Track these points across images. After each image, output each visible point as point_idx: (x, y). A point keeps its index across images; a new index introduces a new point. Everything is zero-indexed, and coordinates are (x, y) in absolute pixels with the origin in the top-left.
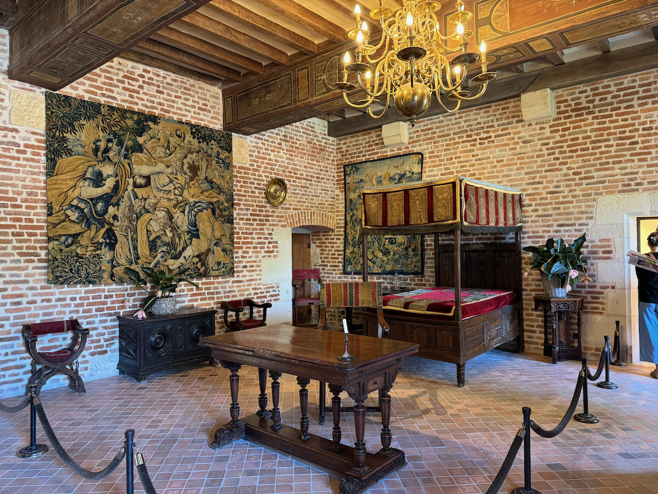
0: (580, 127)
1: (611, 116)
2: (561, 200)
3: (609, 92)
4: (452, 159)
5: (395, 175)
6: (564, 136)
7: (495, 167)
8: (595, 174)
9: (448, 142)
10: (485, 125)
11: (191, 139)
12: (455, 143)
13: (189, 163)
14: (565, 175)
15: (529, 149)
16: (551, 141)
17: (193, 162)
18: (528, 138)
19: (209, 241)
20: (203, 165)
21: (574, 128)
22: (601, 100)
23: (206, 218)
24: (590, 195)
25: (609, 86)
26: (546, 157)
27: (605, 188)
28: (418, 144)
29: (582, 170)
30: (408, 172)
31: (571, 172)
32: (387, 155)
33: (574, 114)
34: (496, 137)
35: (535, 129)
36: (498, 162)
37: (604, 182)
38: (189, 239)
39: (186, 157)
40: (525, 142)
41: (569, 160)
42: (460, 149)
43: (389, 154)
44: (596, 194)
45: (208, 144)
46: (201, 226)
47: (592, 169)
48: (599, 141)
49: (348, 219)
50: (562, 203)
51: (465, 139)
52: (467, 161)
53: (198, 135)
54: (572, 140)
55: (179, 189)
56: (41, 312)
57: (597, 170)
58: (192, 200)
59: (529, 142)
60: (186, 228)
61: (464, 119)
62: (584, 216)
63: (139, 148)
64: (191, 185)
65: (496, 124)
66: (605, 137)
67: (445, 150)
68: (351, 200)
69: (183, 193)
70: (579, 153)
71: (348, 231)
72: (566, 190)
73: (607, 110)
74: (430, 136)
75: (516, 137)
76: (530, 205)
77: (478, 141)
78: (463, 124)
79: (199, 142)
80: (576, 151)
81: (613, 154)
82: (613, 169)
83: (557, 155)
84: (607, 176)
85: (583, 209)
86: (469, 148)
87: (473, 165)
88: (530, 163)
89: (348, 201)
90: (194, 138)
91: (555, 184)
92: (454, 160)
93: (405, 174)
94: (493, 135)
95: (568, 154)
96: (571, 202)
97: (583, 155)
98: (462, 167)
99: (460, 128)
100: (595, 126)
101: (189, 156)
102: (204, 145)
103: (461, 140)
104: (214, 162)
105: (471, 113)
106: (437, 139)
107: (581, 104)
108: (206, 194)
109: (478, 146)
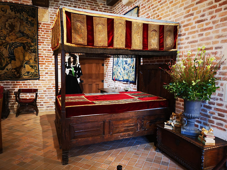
4: (150, 7)
7: (169, 7)
11: (10, 12)
13: (9, 24)
17: (12, 23)
19: (22, 62)
20: (18, 24)
23: (20, 51)
36: (170, 3)
38: (9, 61)
39: (7, 21)
45: (20, 14)
46: (16, 55)
50: (205, 29)
52: (156, 7)
53: (14, 9)
55: (3, 37)
58: (11, 42)
60: (7, 55)
62: (220, 39)
64: (10, 35)
69: (5, 38)
72: (209, 17)
76: (185, 34)
79: (15, 13)
85: (220, 33)
87: (158, 9)
90: (12, 11)
91: (202, 13)
96: (211, 28)
101: (9, 20)
102: (18, 15)
104: (24, 23)
108: (20, 39)
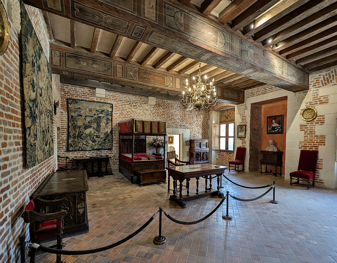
0: (159, 110)
1: (165, 109)
3: (165, 103)
4: (124, 109)
5: (99, 110)
6: (156, 111)
7: (138, 115)
9: (122, 103)
10: (135, 101)
12: (125, 104)
15: (147, 112)
16: (153, 111)
18: (147, 109)
21: (158, 109)
28: (110, 100)
30: (105, 110)
32: (94, 100)
33: (158, 106)
34: (138, 106)
35: (149, 107)
36: (139, 114)
42: (126, 107)
43: (95, 100)
48: (163, 114)
49: (70, 125)
51: (128, 104)
52: (129, 111)
54: (158, 112)
61: (128, 97)
65: (138, 102)
67: (121, 106)
68: (72, 116)
71: (70, 130)
73: (165, 107)
74: (115, 99)
75: (144, 108)
77: (133, 106)
78: (127, 99)
80: (158, 116)
83: (154, 116)
86: (130, 107)
87: (131, 113)
88: (148, 116)
89: (70, 116)
92: (124, 110)
93: (104, 110)
94: (137, 105)
95: (157, 116)
97: (160, 117)
98: (127, 113)
99: (126, 99)
100: (162, 110)
103: (127, 104)
105: (131, 96)
106: (118, 101)
107: (159, 104)
109: (133, 107)
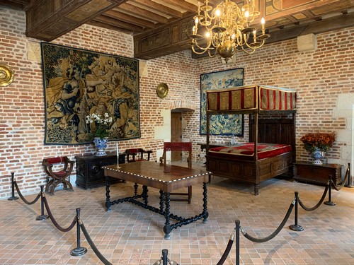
0: (330, 55)
1: (347, 49)
2: (318, 96)
3: (347, 36)
4: (259, 72)
5: (228, 80)
6: (321, 60)
7: (283, 77)
8: (338, 82)
9: (257, 63)
10: (278, 54)
12: (261, 63)
13: (115, 78)
14: (321, 82)
15: (302, 67)
16: (314, 63)
17: (117, 77)
18: (301, 61)
19: (125, 120)
21: (327, 56)
22: (342, 40)
23: (124, 107)
24: (334, 93)
25: (347, 32)
26: (311, 72)
27: (343, 89)
28: (241, 63)
29: (331, 79)
31: (324, 80)
32: (224, 69)
33: (327, 48)
34: (283, 60)
35: (305, 56)
36: (284, 74)
37: (342, 86)
38: (115, 119)
39: (113, 75)
40: (299, 63)
41: (324, 74)
42: (264, 66)
44: (338, 93)
45: (125, 67)
46: (121, 112)
47: (336, 79)
48: (341, 63)
49: (202, 104)
50: (319, 97)
51: (267, 61)
52: (268, 73)
53: (119, 62)
54: (325, 62)
55: (110, 92)
56: (44, 153)
57: (339, 80)
58: (116, 98)
59: (302, 63)
62: (331, 105)
63: (89, 72)
64: (116, 90)
65: (284, 53)
66: (344, 61)
67: (256, 67)
68: (204, 94)
69: (112, 94)
70: (329, 70)
71: (202, 111)
72: (321, 90)
73: (345, 46)
74: (247, 59)
75: (295, 60)
76: (301, 99)
77: (274, 62)
78: (265, 53)
79: (120, 66)
80: (327, 69)
81: (348, 70)
82: (347, 79)
83: (317, 71)
84: (344, 83)
85: (330, 101)
86: (269, 66)
87: (271, 76)
88: (302, 75)
89: (202, 95)
90: (117, 64)
91: (315, 87)
93: (234, 80)
95: (323, 70)
96: (324, 97)
97: (331, 71)
98: (265, 76)
99: (264, 55)
100: (339, 55)
101: (115, 74)
102: (122, 68)
103: (265, 62)
104: (128, 77)
105: (271, 46)
106: (251, 61)
107: (331, 42)
108: (124, 94)
109: (274, 65)
